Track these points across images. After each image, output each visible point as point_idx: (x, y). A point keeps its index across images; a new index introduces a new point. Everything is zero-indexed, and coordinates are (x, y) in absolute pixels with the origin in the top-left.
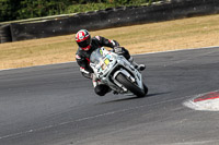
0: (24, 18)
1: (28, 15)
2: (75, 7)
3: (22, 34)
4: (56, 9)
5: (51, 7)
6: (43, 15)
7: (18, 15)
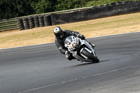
0: (59, 10)
1: (62, 8)
2: (91, 3)
3: (58, 21)
4: (79, 4)
5: (76, 3)
6: (71, 8)
7: (55, 8)
